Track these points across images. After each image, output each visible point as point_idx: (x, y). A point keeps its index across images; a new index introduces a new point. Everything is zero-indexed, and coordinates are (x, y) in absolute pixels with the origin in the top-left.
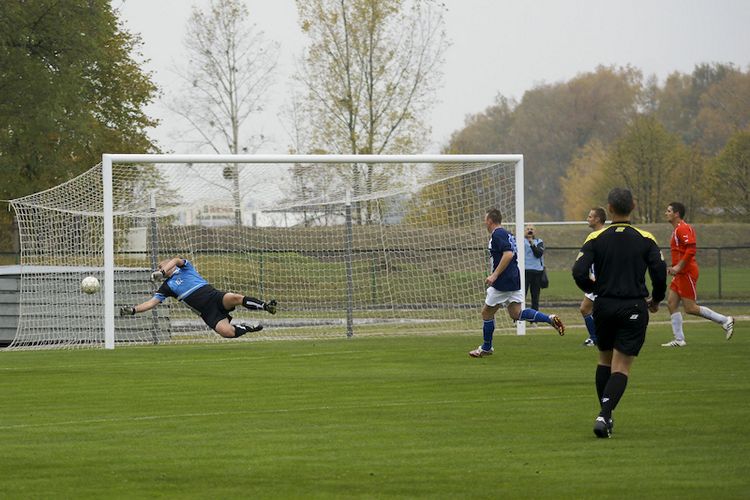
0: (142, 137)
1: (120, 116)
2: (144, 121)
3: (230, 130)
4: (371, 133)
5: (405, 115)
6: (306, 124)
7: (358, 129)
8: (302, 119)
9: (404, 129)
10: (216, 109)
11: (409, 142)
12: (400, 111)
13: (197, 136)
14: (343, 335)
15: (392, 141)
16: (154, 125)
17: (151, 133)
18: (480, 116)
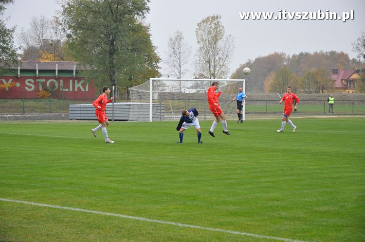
0: (157, 71)
1: (152, 66)
2: (158, 67)
3: (179, 68)
4: (215, 70)
5: (223, 65)
6: (198, 67)
7: (211, 68)
8: (197, 66)
9: (223, 69)
10: (175, 63)
11: (224, 72)
12: (222, 64)
13: (171, 70)
14: (204, 120)
15: (220, 72)
16: (160, 68)
17: (159, 70)
18: (244, 65)
